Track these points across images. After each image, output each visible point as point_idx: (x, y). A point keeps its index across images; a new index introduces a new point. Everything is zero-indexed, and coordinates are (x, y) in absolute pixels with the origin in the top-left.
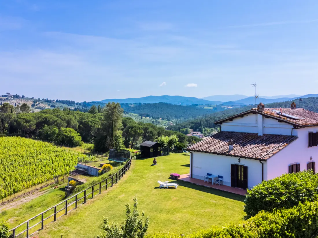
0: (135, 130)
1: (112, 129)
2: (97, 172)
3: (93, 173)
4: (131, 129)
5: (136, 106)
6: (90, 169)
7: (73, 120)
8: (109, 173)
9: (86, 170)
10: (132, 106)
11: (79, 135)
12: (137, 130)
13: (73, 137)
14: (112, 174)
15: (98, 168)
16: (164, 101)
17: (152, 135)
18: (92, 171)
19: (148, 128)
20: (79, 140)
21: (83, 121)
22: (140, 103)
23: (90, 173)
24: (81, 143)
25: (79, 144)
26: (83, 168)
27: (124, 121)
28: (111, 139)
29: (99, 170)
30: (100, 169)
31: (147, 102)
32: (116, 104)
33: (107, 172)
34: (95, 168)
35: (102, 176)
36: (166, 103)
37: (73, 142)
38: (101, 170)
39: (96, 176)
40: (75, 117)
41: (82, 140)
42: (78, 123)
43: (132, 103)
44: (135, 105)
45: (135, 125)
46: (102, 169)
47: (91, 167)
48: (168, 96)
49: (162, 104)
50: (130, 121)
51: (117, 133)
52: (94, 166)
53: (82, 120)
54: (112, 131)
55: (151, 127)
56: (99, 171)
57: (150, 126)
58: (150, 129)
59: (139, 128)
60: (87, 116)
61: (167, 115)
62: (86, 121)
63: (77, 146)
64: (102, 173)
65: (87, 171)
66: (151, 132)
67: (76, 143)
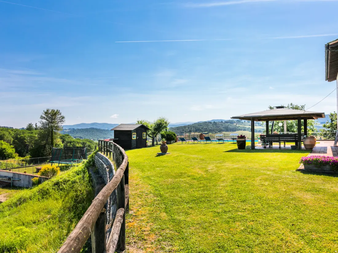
0: (74, 144)
1: (52, 136)
2: (29, 182)
3: (23, 183)
4: (69, 143)
5: (71, 131)
6: (17, 177)
7: (7, 136)
8: (55, 179)
9: (10, 179)
10: (67, 131)
11: (13, 148)
12: (76, 144)
13: (4, 149)
14: (61, 180)
15: (32, 175)
16: (94, 127)
17: (90, 148)
18: (20, 180)
19: (86, 143)
20: (12, 152)
21: (19, 136)
22: (74, 129)
23: (17, 183)
24: (14, 155)
25: (12, 156)
26: (5, 177)
27: (62, 137)
28: (50, 148)
29: (33, 177)
30: (36, 175)
31: (80, 128)
32: (56, 111)
33: (50, 179)
34: (27, 174)
35: (40, 186)
36: (96, 128)
37: (5, 154)
38: (38, 177)
39: (27, 188)
40: (10, 133)
41: (15, 153)
42: (12, 138)
43: (67, 129)
44: (69, 130)
45: (73, 140)
46: (38, 175)
47: (20, 173)
48: (96, 123)
49: (92, 129)
50: (68, 137)
51: (58, 141)
52: (25, 172)
53: (17, 135)
54: (52, 139)
55: (89, 142)
56: (34, 180)
57: (87, 141)
58: (88, 143)
59: (78, 143)
60: (23, 132)
61: (97, 137)
62: (22, 137)
63: (10, 158)
64: (39, 182)
65: (11, 182)
66: (89, 146)
67: (8, 155)
